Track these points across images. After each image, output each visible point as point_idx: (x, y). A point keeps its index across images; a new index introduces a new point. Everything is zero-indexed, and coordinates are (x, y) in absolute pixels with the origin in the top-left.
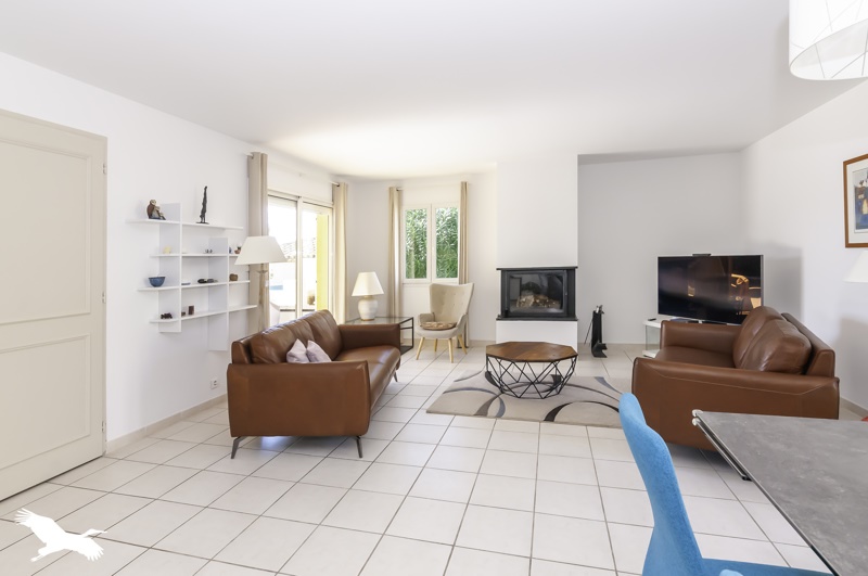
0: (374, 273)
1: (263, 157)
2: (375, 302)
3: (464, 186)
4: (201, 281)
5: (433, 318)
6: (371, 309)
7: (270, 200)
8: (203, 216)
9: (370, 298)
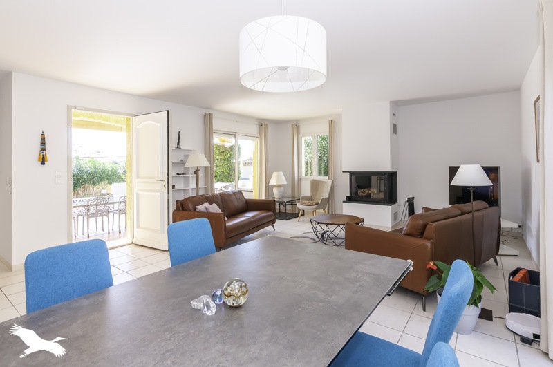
0: (282, 173)
1: (210, 115)
2: (282, 189)
3: (331, 122)
4: (178, 174)
5: (310, 199)
6: (279, 192)
7: (214, 135)
8: (178, 144)
9: (279, 186)
